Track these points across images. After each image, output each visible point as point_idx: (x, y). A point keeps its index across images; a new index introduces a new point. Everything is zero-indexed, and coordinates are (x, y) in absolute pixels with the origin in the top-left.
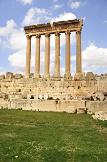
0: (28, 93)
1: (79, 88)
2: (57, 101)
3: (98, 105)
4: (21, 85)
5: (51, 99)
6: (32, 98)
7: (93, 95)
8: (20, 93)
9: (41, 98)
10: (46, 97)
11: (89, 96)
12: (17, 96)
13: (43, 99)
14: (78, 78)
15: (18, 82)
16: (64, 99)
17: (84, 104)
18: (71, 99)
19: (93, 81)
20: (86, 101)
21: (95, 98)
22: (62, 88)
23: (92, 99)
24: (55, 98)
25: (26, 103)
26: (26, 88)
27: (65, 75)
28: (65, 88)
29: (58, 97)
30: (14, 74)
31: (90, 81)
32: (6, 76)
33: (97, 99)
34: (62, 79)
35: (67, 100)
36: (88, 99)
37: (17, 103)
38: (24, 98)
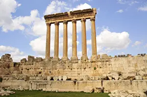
0: (48, 75)
1: (95, 69)
2: (75, 82)
3: (114, 85)
4: (42, 68)
5: (70, 79)
6: (52, 79)
7: (108, 75)
8: (40, 75)
9: (60, 79)
10: (65, 78)
11: (105, 76)
12: (37, 78)
13: (62, 80)
14: (94, 60)
15: (39, 65)
16: (82, 80)
17: (100, 83)
18: (88, 79)
19: (108, 63)
20: (102, 81)
21: (110, 78)
22: (79, 70)
23: (108, 79)
24: (73, 78)
25: (46, 84)
26: (46, 71)
27: (82, 58)
28: (83, 69)
29: (77, 78)
30: (35, 58)
31: (105, 63)
32: (27, 60)
33: (113, 78)
34: (79, 62)
35: (85, 80)
36: (104, 79)
37: (38, 84)
38: (44, 79)
